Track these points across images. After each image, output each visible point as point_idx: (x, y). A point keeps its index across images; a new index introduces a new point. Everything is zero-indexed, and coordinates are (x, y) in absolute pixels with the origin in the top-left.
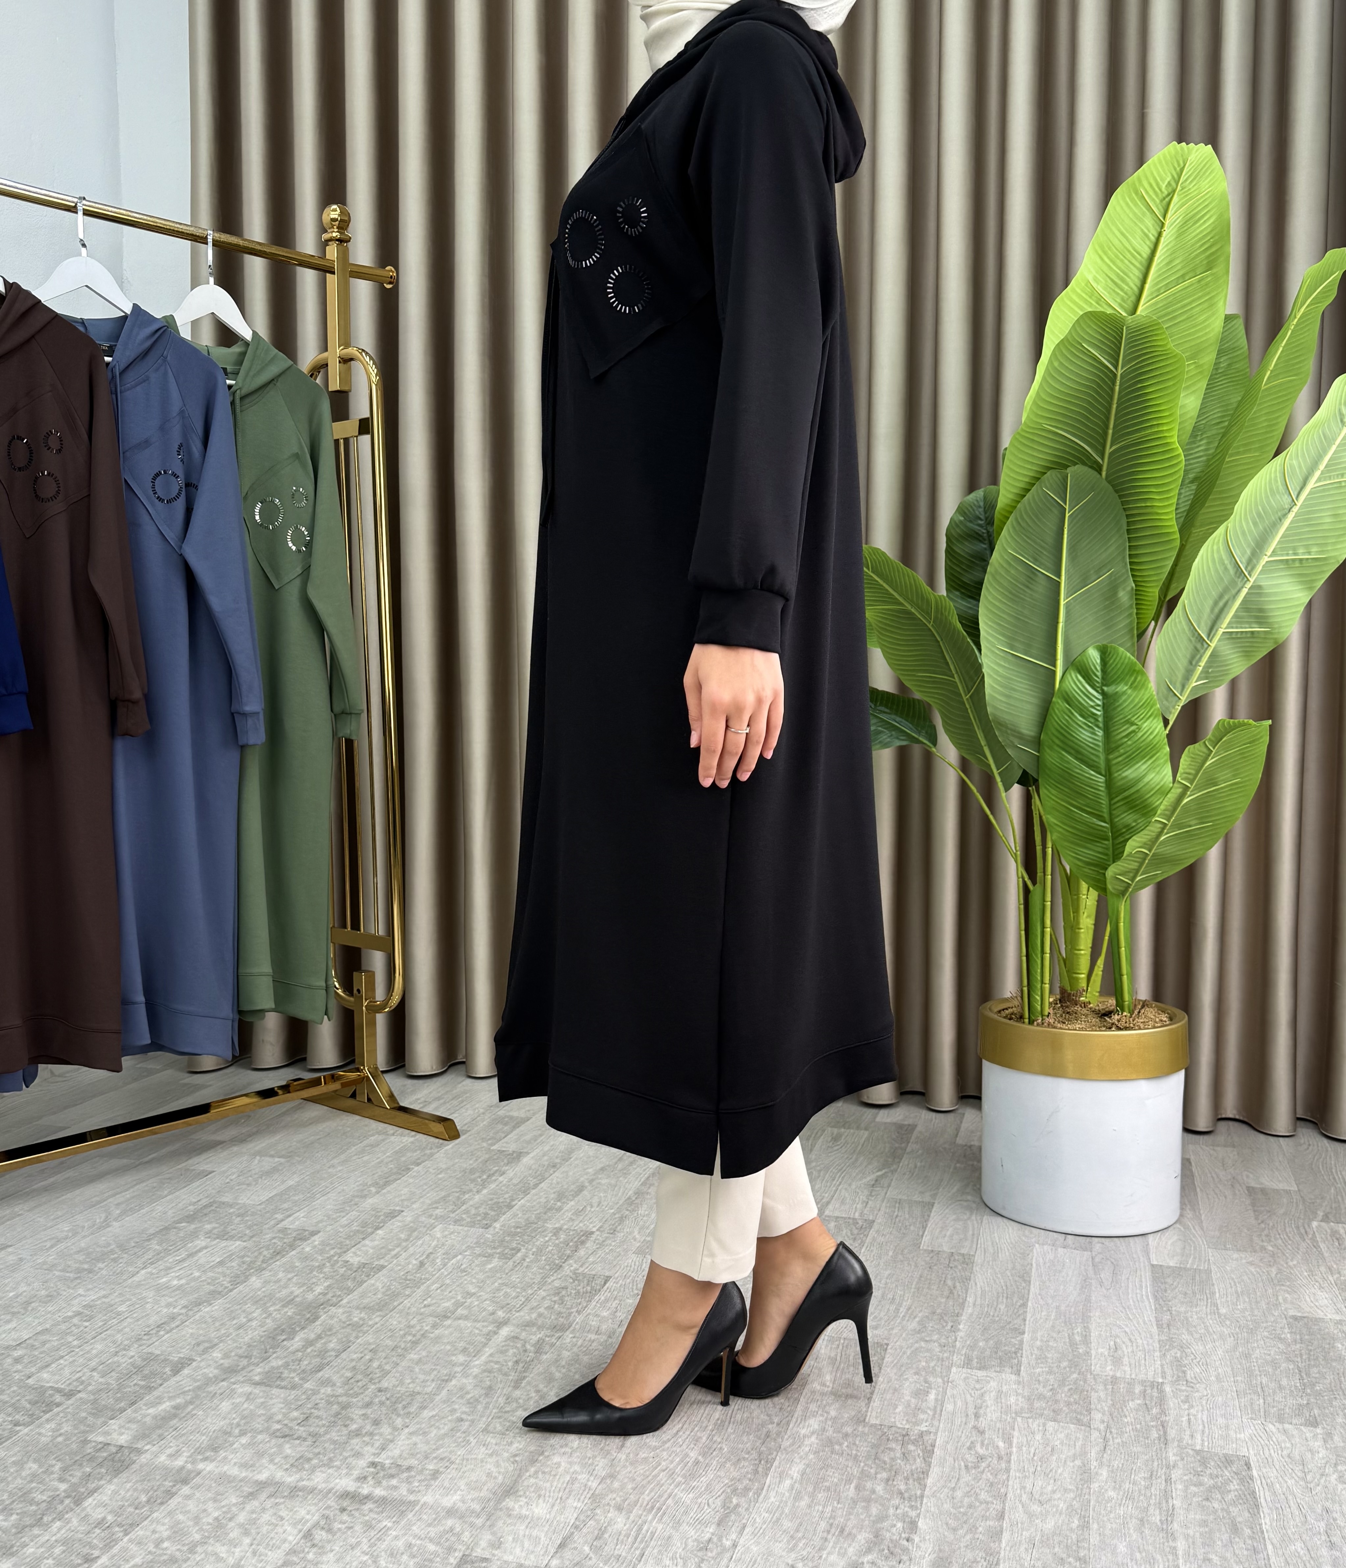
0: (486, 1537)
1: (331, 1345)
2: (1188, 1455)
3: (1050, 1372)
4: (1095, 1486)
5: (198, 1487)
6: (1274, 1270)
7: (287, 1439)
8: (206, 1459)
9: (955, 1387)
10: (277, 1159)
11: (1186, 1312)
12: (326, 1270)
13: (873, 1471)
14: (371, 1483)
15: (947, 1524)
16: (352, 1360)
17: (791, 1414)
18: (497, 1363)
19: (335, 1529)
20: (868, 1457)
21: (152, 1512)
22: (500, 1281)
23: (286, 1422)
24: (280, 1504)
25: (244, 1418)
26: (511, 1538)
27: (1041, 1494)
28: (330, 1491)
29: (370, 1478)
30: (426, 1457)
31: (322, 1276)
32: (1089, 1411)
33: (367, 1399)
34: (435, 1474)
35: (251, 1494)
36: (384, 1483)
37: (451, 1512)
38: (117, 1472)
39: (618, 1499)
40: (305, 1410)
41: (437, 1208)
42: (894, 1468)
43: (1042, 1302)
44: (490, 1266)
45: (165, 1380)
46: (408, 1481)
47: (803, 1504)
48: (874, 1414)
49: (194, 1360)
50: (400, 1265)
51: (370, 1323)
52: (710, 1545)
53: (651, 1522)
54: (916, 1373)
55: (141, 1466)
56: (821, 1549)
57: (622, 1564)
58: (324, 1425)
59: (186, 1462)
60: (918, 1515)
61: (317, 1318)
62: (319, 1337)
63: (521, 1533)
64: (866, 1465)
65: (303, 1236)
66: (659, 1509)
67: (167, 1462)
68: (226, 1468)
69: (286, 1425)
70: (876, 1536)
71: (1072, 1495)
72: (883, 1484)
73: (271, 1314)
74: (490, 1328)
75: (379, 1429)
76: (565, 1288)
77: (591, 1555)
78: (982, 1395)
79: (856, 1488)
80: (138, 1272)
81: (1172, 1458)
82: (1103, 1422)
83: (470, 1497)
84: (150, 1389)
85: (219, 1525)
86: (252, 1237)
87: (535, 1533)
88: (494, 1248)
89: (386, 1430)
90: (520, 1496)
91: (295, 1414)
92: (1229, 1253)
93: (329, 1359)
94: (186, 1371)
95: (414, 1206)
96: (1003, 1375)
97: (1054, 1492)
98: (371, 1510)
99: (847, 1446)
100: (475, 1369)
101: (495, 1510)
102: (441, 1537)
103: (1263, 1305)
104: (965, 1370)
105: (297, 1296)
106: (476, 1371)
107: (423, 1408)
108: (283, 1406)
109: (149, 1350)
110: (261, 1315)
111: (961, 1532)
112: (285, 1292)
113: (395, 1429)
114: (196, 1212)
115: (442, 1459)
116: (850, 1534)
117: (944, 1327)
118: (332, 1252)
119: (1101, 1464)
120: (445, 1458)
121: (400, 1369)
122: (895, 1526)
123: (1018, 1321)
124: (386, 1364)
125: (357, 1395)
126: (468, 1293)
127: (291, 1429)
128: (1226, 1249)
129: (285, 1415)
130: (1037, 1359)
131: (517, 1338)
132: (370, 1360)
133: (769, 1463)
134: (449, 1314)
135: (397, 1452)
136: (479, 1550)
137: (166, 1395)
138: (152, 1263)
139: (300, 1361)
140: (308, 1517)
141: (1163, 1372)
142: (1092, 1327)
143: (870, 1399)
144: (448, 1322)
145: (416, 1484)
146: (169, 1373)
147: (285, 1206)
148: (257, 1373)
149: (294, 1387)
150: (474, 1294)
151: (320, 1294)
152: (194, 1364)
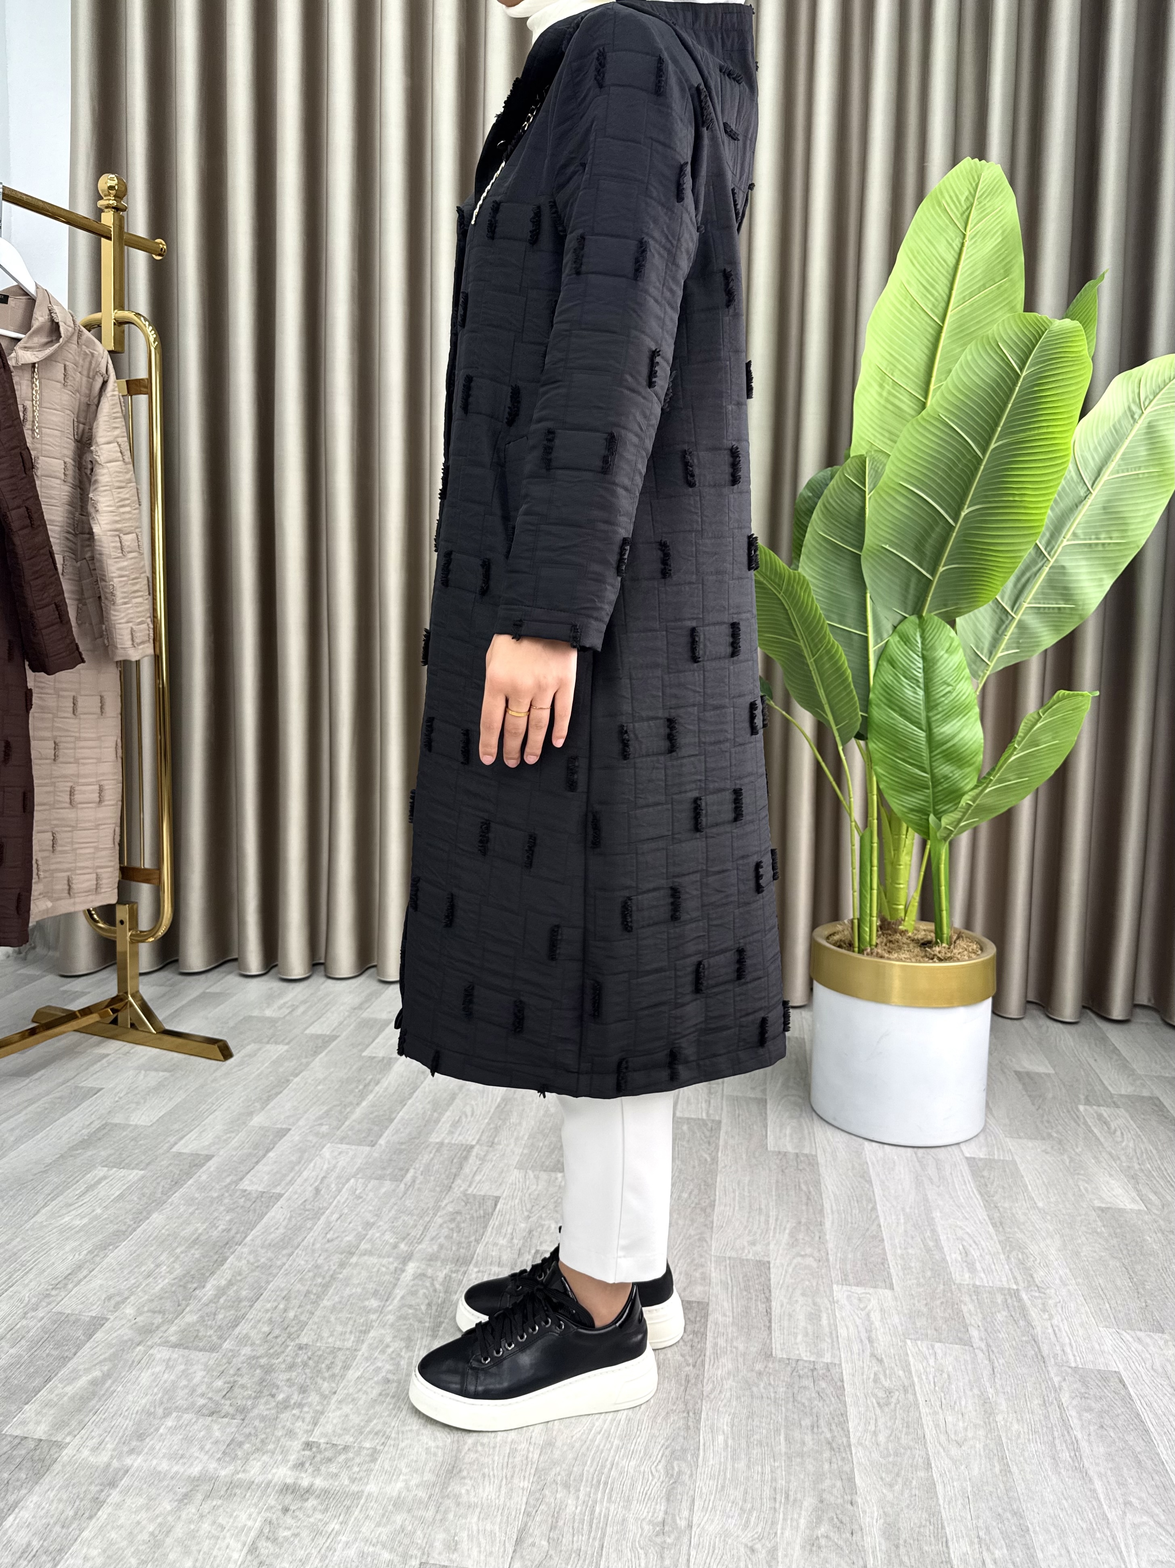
0: (440, 1536)
1: (244, 1293)
2: (1067, 1374)
3: (919, 1285)
4: (999, 1418)
5: (126, 1491)
6: (1065, 1157)
7: (214, 1417)
8: (132, 1451)
9: (842, 1308)
10: (161, 1074)
11: (1011, 1208)
12: (226, 1201)
13: (796, 1417)
14: (310, 1471)
15: (881, 1478)
16: (267, 1311)
17: (703, 1351)
18: (410, 1307)
19: (281, 1540)
20: (787, 1402)
21: (82, 1531)
22: (396, 1207)
23: (210, 1395)
24: (219, 1507)
25: (166, 1392)
26: (465, 1534)
27: (955, 1433)
28: (268, 1485)
29: (307, 1465)
30: (361, 1433)
31: (222, 1208)
32: (966, 1327)
33: (289, 1359)
34: (374, 1455)
35: (186, 1495)
36: (323, 1468)
37: (398, 1503)
38: (37, 1476)
39: (563, 1473)
40: (228, 1379)
41: (321, 1124)
42: (814, 1411)
43: (888, 1205)
44: (383, 1190)
45: (79, 1348)
46: (347, 1465)
47: (741, 1465)
48: (778, 1346)
49: (107, 1320)
50: (296, 1193)
51: (279, 1263)
52: (667, 1528)
53: (602, 1502)
54: (803, 1295)
55: (64, 1466)
56: (774, 1523)
57: (585, 1560)
58: (250, 1397)
59: (112, 1457)
60: (852, 1470)
61: (226, 1259)
62: (230, 1283)
63: (475, 1528)
64: (787, 1410)
65: (198, 1161)
66: (606, 1483)
67: (92, 1459)
68: (155, 1462)
69: (210, 1399)
70: (822, 1501)
71: (981, 1432)
72: (809, 1432)
73: (178, 1257)
74: (395, 1265)
75: (308, 1397)
76: (458, 1213)
77: (551, 1552)
78: (868, 1315)
79: (786, 1439)
80: (38, 1212)
81: (1056, 1380)
82: (981, 1339)
83: (413, 1483)
84: (65, 1360)
85: (156, 1543)
86: (148, 1164)
87: (489, 1527)
88: (384, 1169)
89: (314, 1398)
90: (464, 1478)
91: (219, 1383)
92: (1025, 1141)
93: (243, 1311)
94: (99, 1335)
95: (301, 1123)
96: (880, 1291)
97: (966, 1429)
98: (315, 1509)
99: (765, 1388)
100: (389, 1316)
101: (443, 1498)
102: (393, 1540)
103: (1070, 1195)
104: (845, 1288)
105: (200, 1234)
106: (391, 1318)
107: (346, 1367)
108: (203, 1373)
109: (58, 1309)
110: (168, 1258)
111: (897, 1488)
112: (189, 1229)
113: (324, 1397)
114: (90, 1135)
115: (376, 1434)
116: (795, 1500)
117: (813, 1238)
118: (228, 1180)
119: (997, 1393)
120: (379, 1431)
121: (316, 1319)
122: (834, 1486)
123: (874, 1227)
124: (302, 1313)
125: (277, 1355)
126: (368, 1223)
127: (217, 1403)
128: (1020, 1138)
129: (209, 1385)
130: (904, 1269)
131: (423, 1275)
132: (285, 1310)
133: (698, 1414)
134: (353, 1250)
135: (329, 1428)
136: (436, 1555)
137: (81, 1367)
138: (53, 1199)
139: (215, 1314)
140: (250, 1523)
141: (1015, 1278)
142: (939, 1229)
143: (770, 1328)
144: (354, 1260)
145: (356, 1469)
146: (82, 1337)
147: (176, 1126)
148: (172, 1332)
149: (213, 1349)
150: (373, 1224)
151: (223, 1231)
152: (108, 1325)
